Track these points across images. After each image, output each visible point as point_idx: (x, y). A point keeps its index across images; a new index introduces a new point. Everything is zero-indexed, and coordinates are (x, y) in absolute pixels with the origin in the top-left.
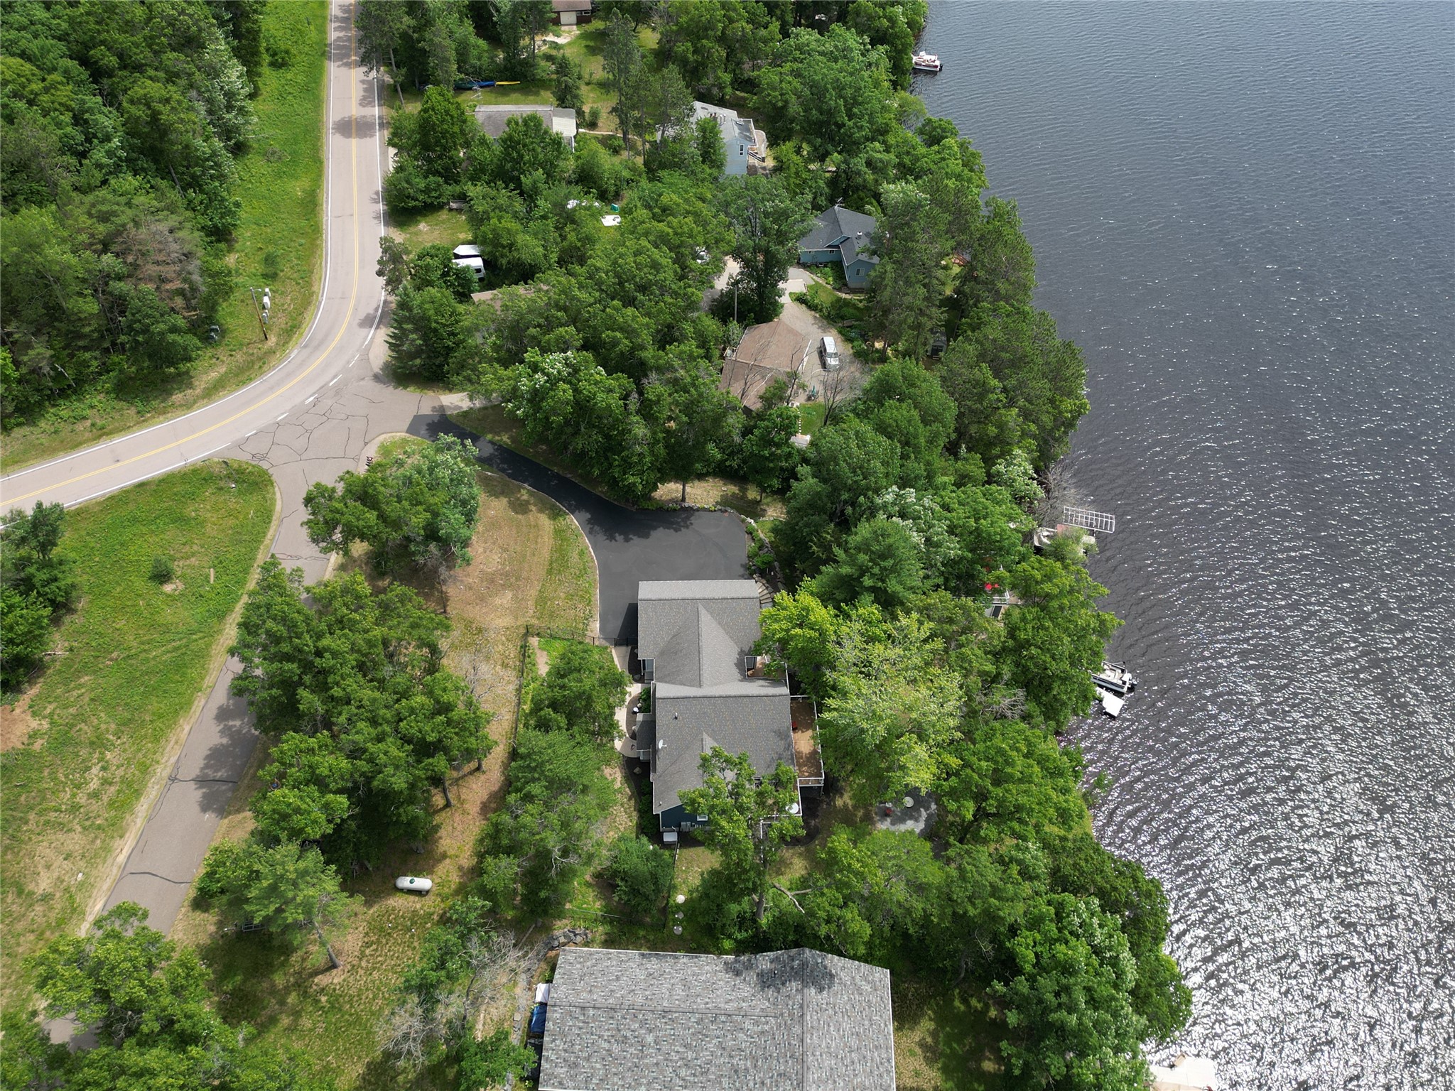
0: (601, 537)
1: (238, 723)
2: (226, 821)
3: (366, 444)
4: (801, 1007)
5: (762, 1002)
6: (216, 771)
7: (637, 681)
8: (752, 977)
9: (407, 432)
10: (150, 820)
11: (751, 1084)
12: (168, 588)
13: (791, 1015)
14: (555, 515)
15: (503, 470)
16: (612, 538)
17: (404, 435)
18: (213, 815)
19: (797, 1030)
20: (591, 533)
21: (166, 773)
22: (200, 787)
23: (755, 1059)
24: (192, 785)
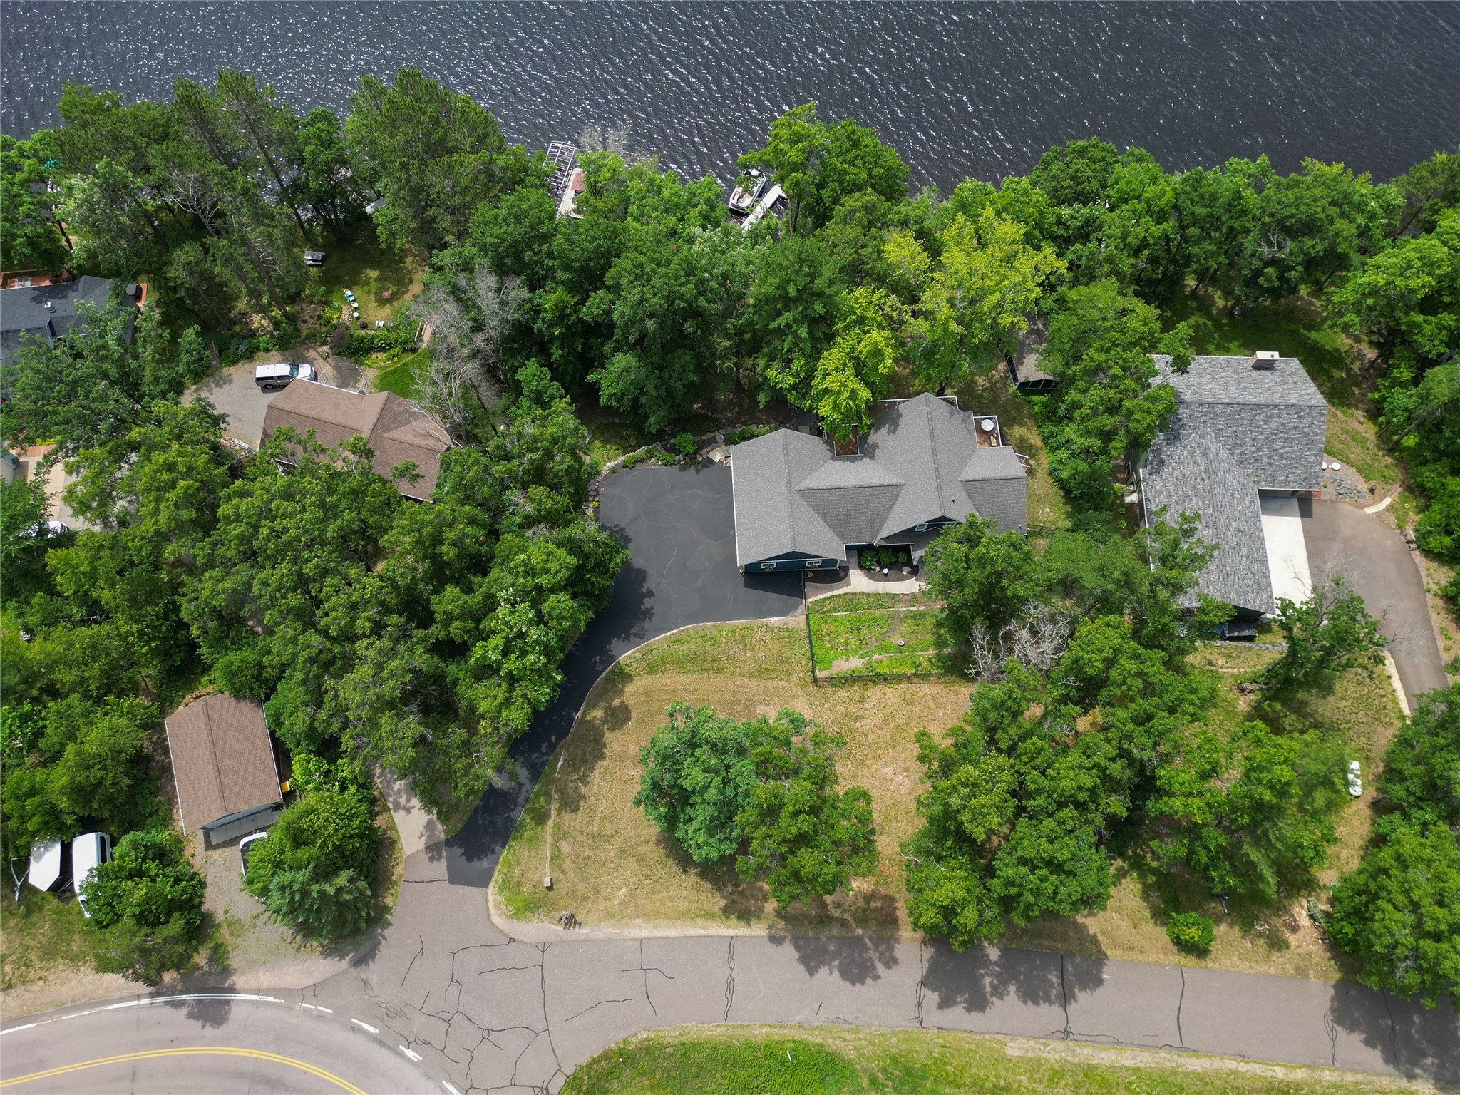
0: (647, 624)
1: (987, 980)
2: (1109, 952)
3: (511, 940)
4: (1201, 404)
5: (1190, 438)
6: (1052, 986)
7: (847, 574)
8: (1167, 450)
9: (486, 886)
10: (1119, 1043)
11: (1253, 449)
13: (1206, 414)
14: (623, 677)
15: (552, 747)
16: (648, 613)
17: (492, 892)
18: (1105, 969)
19: (1219, 409)
20: (642, 636)
21: (1060, 1045)
22: (1074, 996)
23: (1235, 446)
24: (1072, 1008)
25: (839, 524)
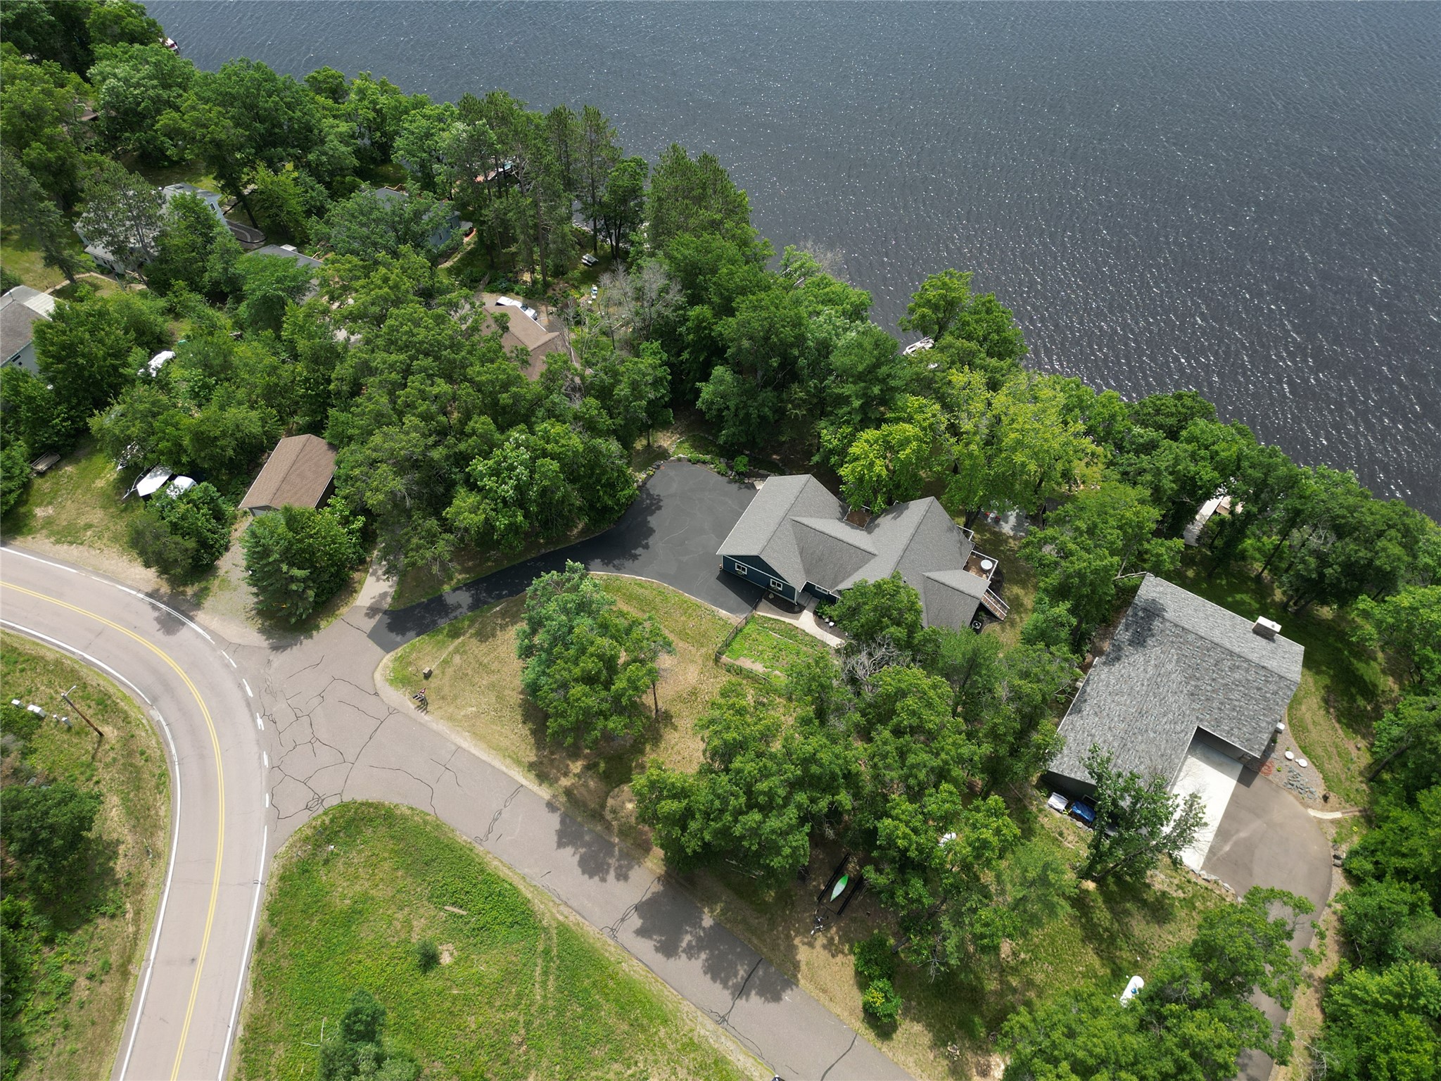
0: (628, 564)
1: (688, 938)
2: (802, 982)
3: (376, 694)
4: (1176, 626)
5: (1154, 651)
6: (736, 975)
7: (801, 611)
8: (1128, 650)
9: (388, 652)
10: (761, 1056)
11: (1209, 688)
12: (446, 959)
13: (1177, 636)
15: (500, 597)
16: (635, 557)
17: (388, 658)
18: (789, 992)
19: (1191, 637)
20: (618, 569)
21: (710, 1025)
22: (748, 995)
23: (1192, 677)
24: (741, 1003)
25: (810, 561)
